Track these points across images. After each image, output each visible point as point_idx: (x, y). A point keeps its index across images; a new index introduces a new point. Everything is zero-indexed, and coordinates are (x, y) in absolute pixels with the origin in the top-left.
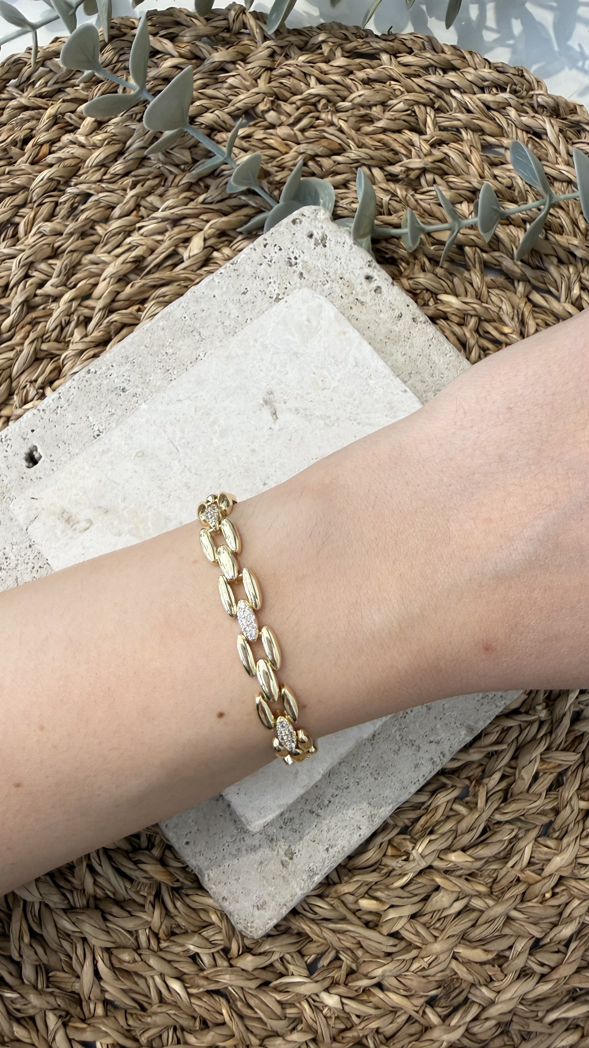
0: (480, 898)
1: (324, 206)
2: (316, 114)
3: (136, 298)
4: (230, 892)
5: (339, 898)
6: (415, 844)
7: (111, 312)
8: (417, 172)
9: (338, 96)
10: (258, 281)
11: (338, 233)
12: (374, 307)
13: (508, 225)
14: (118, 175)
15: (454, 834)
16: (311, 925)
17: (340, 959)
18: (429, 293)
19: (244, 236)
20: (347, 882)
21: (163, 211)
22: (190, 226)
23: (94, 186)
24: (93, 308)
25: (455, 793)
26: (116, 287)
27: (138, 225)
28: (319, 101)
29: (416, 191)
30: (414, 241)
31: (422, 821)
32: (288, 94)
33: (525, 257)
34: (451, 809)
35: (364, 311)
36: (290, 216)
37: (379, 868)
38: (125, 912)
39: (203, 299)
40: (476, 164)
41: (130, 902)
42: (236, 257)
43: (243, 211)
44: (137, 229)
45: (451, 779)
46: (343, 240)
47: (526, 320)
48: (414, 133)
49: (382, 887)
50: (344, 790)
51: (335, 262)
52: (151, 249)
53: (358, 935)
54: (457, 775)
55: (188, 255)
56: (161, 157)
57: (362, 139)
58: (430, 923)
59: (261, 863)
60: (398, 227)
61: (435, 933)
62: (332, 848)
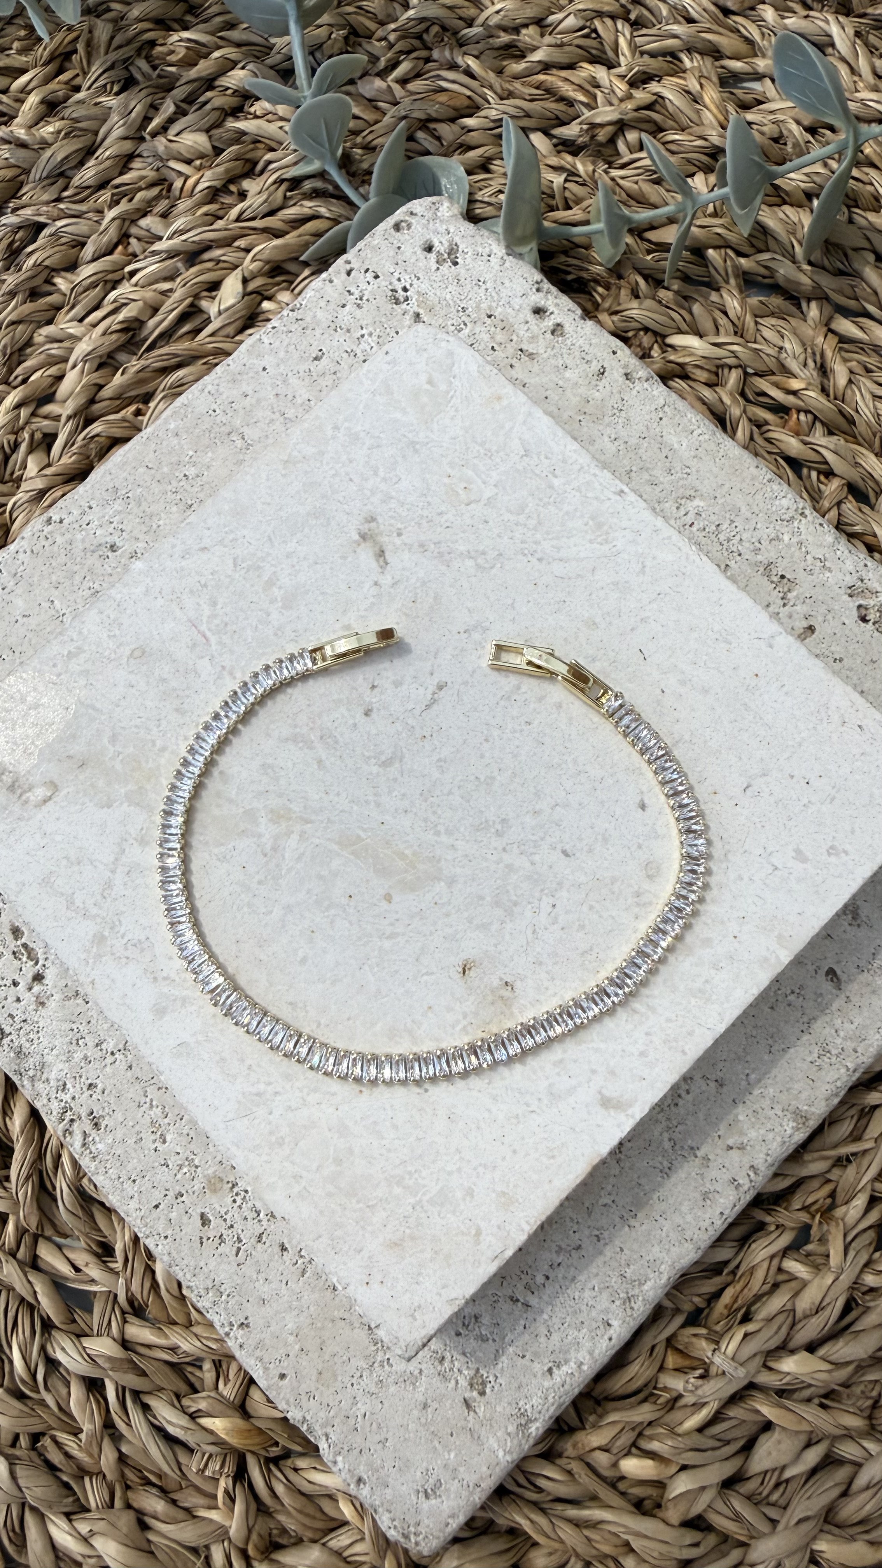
0: (852, 1438)
1: (450, 197)
2: (423, 53)
3: (133, 393)
4: (370, 1465)
5: (580, 1458)
6: (717, 1343)
7: (89, 421)
8: (610, 129)
9: (461, 18)
10: (340, 335)
11: (478, 237)
12: (553, 361)
13: (779, 206)
14: (88, 187)
15: (790, 1320)
16: (533, 1516)
18: (649, 333)
19: (314, 269)
20: (594, 1426)
21: (169, 239)
22: (218, 261)
23: (45, 209)
24: (57, 418)
25: (785, 1239)
26: (96, 377)
27: (128, 269)
28: (427, 30)
29: (610, 164)
30: (615, 240)
31: (727, 1297)
32: (372, 25)
33: (816, 256)
34: (780, 1270)
35: (536, 369)
36: (389, 219)
37: (652, 1394)
38: (181, 1511)
39: (245, 377)
40: (712, 107)
41: (190, 1491)
42: (299, 299)
43: (310, 226)
44: (127, 276)
45: (773, 1213)
46: (487, 251)
47: (829, 364)
48: (598, 66)
49: (662, 1430)
50: (573, 1252)
51: (476, 288)
52: (151, 307)
53: (622, 1530)
54: (784, 1205)
55: (216, 310)
56: (161, 149)
57: (507, 86)
58: (760, 1494)
59: (425, 1406)
60: (587, 223)
61: (773, 1513)
62: (558, 1367)
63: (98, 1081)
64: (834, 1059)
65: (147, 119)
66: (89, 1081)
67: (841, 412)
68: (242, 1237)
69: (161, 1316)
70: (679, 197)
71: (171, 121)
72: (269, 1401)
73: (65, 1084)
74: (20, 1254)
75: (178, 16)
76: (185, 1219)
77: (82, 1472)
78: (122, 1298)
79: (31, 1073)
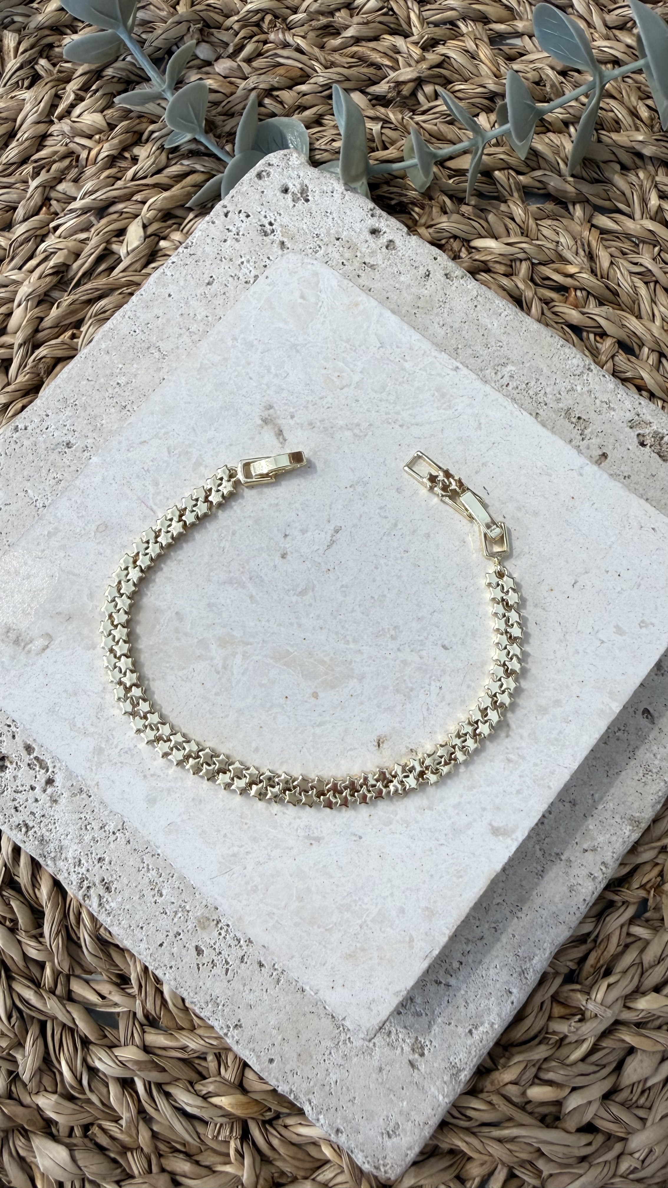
1: (296, 148)
2: (262, 37)
3: (67, 322)
4: (345, 1119)
5: (498, 1092)
6: (588, 994)
7: (36, 346)
8: (411, 85)
9: (287, 8)
10: (225, 264)
11: (322, 179)
12: (390, 270)
13: (545, 133)
14: (13, 164)
15: (640, 971)
17: (517, 1176)
18: (458, 240)
19: (198, 212)
20: (504, 1066)
21: (81, 199)
22: (122, 213)
24: (11, 346)
25: (630, 912)
26: (37, 312)
27: (52, 225)
28: (263, 19)
29: (414, 112)
30: (427, 172)
31: (591, 960)
32: (220, 18)
33: (578, 170)
34: (629, 934)
35: (377, 276)
36: (252, 170)
37: (545, 1038)
38: (203, 1169)
39: (156, 303)
40: (487, 62)
41: (209, 1152)
42: (190, 238)
43: (190, 179)
44: (52, 230)
45: (619, 893)
46: (330, 188)
47: (595, 251)
48: (396, 36)
49: (554, 1064)
50: (478, 942)
51: (325, 218)
52: (74, 253)
53: (534, 1140)
54: (626, 886)
55: (125, 251)
56: (67, 130)
57: (329, 58)
58: (631, 1100)
59: (381, 1070)
60: (401, 160)
61: (641, 1113)
62: (476, 1028)
63: (105, 855)
64: (655, 776)
65: (54, 106)
66: (99, 856)
67: (607, 287)
68: (229, 960)
69: (171, 1024)
70: (470, 134)
71: (72, 106)
72: (261, 1078)
73: (80, 861)
74: (58, 991)
75: (68, 23)
76: (184, 951)
77: (125, 1149)
78: (140, 1015)
79: (52, 855)
